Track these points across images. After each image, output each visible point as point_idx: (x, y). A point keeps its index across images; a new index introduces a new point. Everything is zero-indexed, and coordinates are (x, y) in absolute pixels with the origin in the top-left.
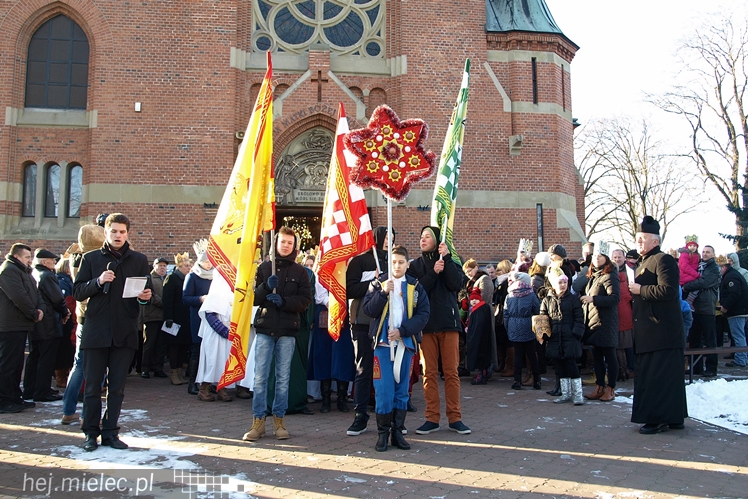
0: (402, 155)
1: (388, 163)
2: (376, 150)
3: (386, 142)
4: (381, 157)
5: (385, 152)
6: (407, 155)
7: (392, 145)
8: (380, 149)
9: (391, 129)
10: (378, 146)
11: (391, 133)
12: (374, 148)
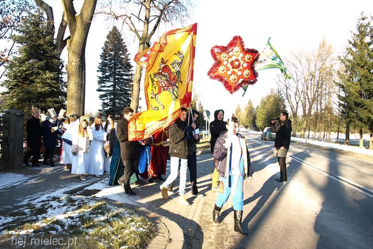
0: (241, 68)
1: (232, 70)
2: (227, 61)
3: (234, 57)
4: (229, 65)
5: (232, 63)
6: (244, 69)
7: (237, 60)
8: (230, 60)
9: (240, 50)
10: (228, 58)
11: (239, 53)
12: (226, 59)
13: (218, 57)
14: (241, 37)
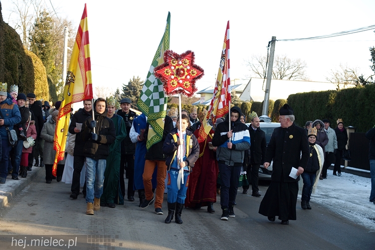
0: (184, 77)
1: (175, 76)
2: (175, 67)
3: (181, 66)
4: (175, 71)
5: (178, 71)
6: (186, 79)
7: (183, 70)
8: (177, 67)
9: (188, 63)
10: (177, 65)
11: (187, 65)
12: (175, 65)
13: (168, 61)
14: (195, 54)
